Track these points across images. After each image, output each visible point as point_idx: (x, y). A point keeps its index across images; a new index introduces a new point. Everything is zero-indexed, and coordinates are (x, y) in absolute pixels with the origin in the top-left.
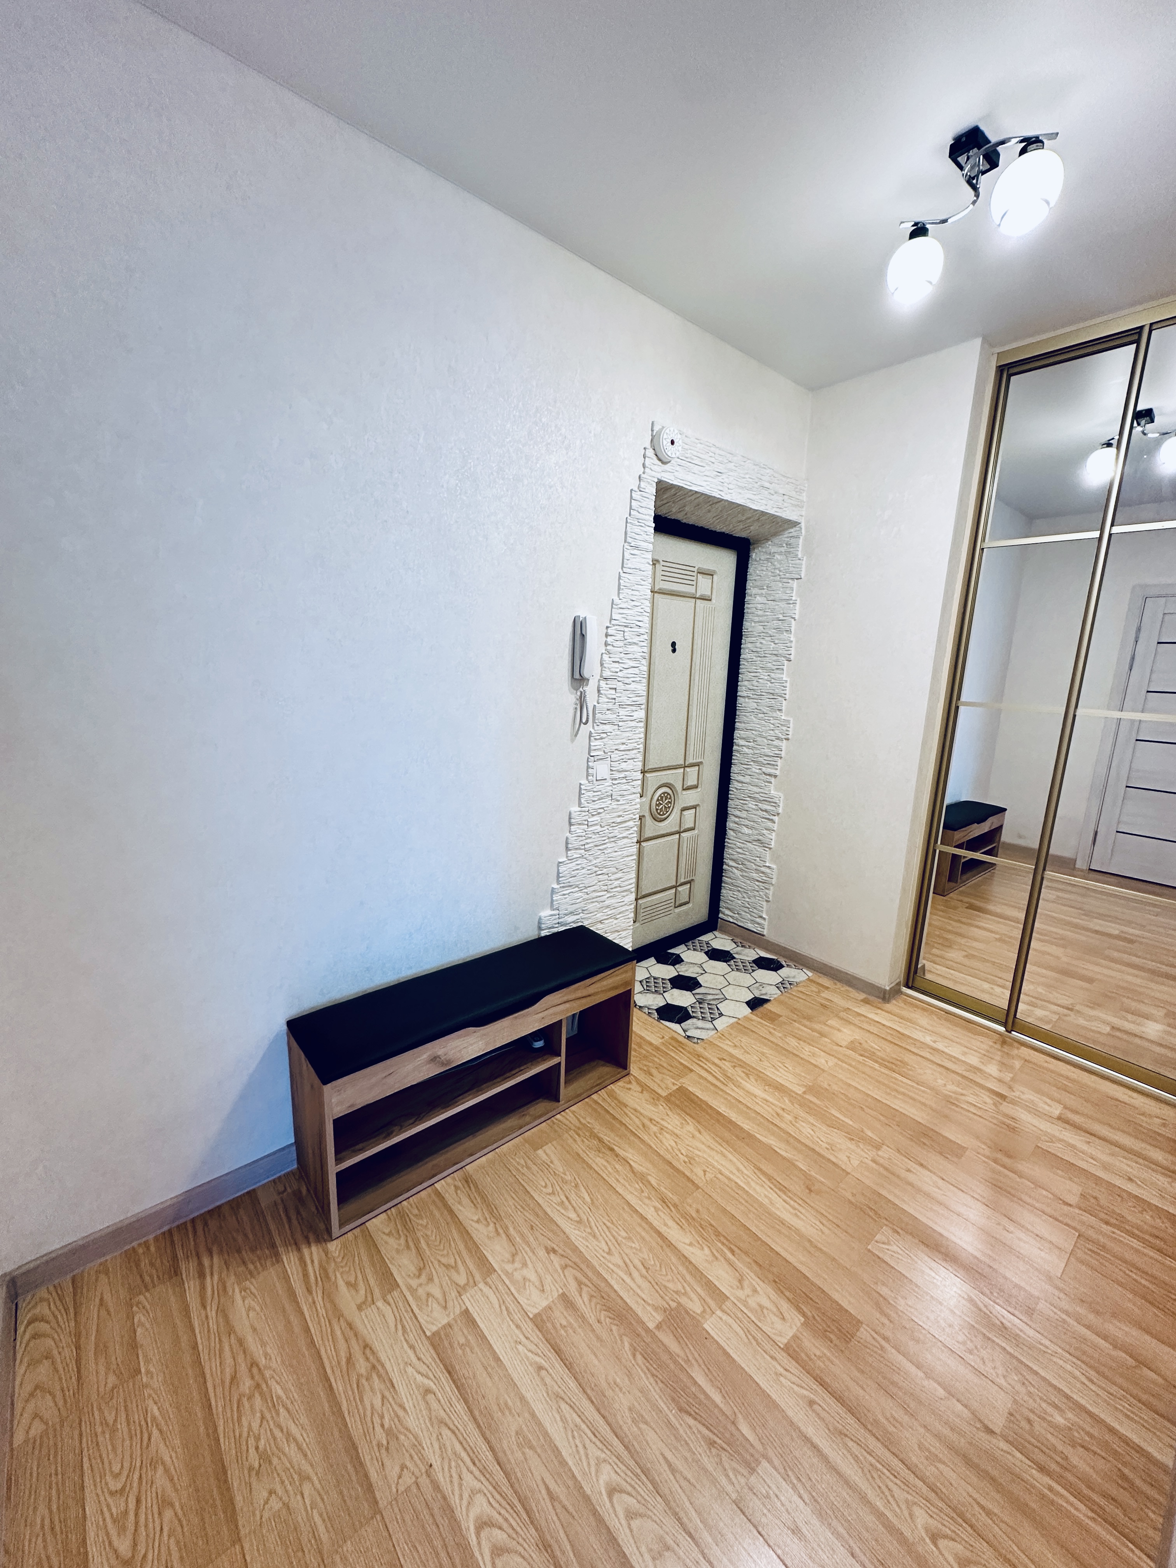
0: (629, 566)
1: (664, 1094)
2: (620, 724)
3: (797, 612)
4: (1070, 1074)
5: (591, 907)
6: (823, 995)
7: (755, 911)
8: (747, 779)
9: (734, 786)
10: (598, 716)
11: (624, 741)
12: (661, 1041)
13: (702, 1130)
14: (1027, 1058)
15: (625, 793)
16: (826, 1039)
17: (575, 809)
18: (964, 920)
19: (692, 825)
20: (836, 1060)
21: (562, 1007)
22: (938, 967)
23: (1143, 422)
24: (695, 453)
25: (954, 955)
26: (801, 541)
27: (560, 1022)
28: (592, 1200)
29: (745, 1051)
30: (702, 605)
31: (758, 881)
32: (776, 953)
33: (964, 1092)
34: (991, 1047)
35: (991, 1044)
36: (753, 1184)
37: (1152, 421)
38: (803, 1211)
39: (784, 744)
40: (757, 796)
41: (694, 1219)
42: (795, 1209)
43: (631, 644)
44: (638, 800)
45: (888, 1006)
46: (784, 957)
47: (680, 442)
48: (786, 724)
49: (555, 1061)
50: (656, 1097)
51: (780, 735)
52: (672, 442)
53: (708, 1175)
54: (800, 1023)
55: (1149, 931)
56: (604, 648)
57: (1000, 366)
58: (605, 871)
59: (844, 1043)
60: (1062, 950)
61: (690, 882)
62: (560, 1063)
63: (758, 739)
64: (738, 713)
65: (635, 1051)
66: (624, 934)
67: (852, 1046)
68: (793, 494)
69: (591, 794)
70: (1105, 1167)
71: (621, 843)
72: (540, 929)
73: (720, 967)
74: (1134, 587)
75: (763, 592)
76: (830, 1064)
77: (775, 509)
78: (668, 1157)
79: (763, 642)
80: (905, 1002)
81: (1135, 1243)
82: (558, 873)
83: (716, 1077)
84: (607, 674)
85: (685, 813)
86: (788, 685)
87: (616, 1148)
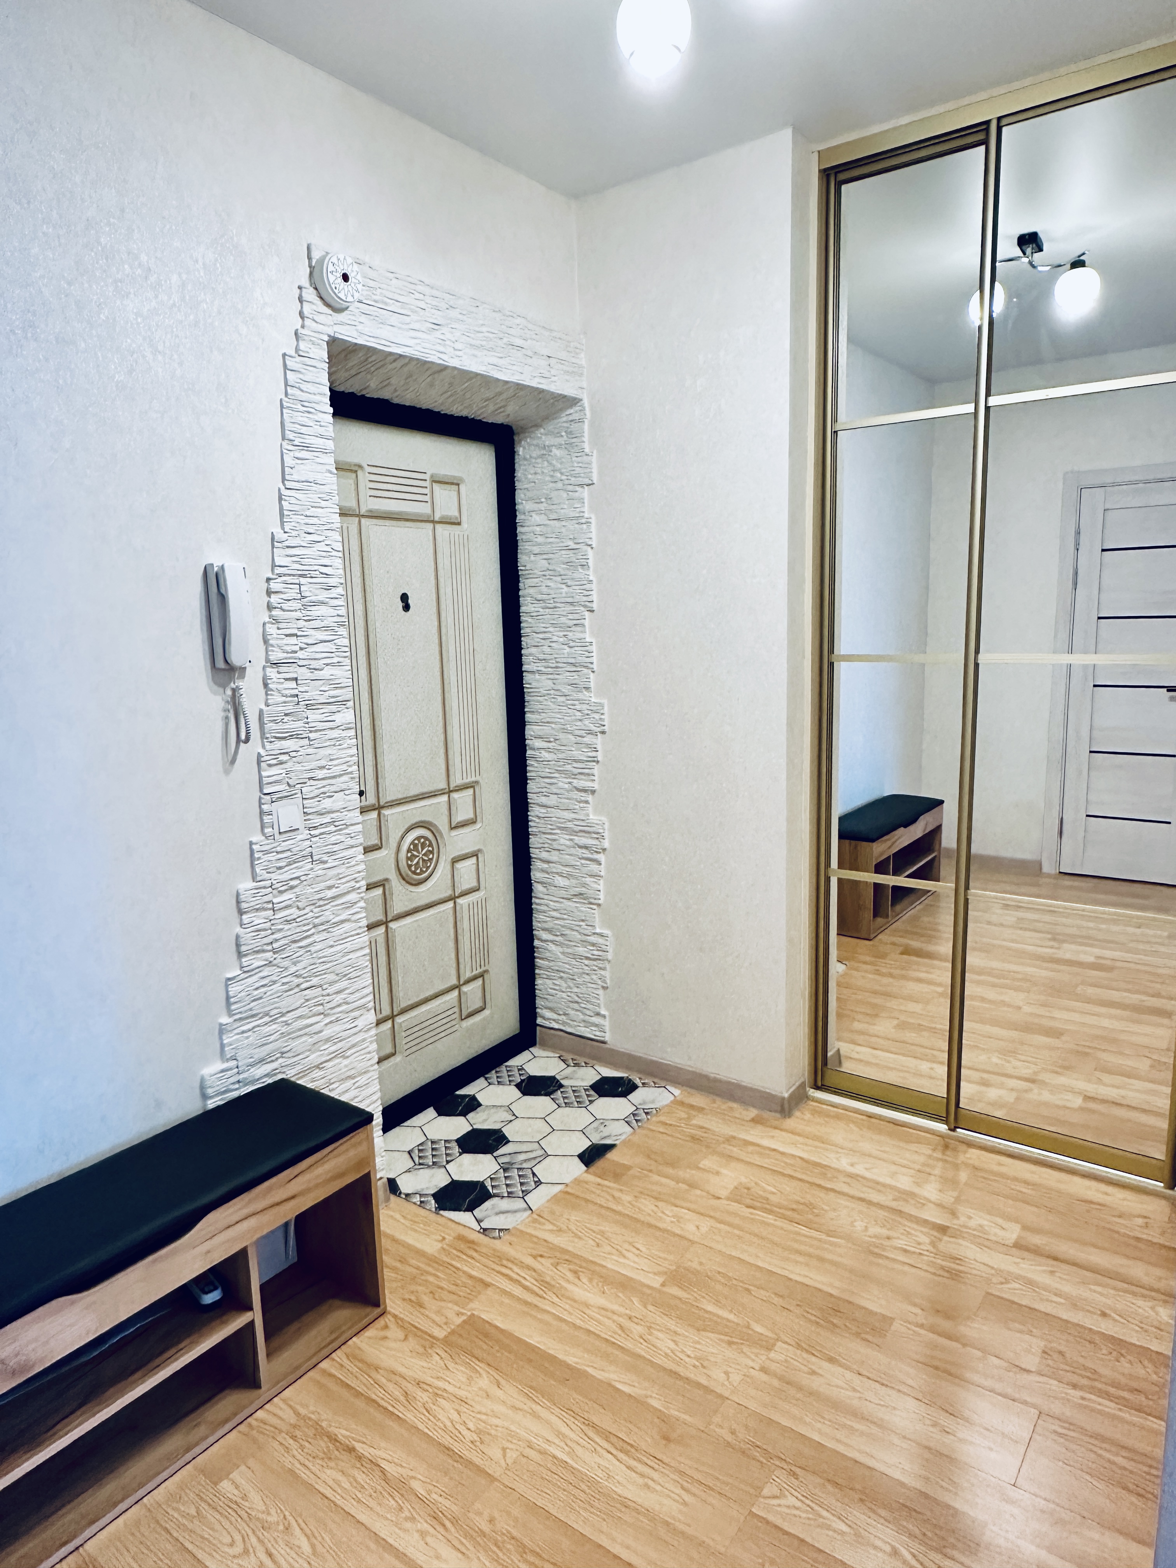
0: (295, 477)
1: (440, 1334)
2: (312, 736)
3: (593, 535)
4: (1028, 1176)
5: (297, 1045)
6: (694, 1122)
7: (589, 1006)
8: (553, 800)
9: (534, 812)
10: (269, 726)
11: (323, 763)
12: (440, 1245)
13: (503, 1382)
14: (977, 1163)
15: (336, 848)
16: (698, 1192)
17: (246, 885)
18: (896, 972)
19: (474, 884)
20: (712, 1223)
21: (245, 1225)
22: (858, 1048)
23: (1029, 251)
24: (391, 295)
25: (884, 1027)
26: (586, 427)
27: (243, 1254)
28: (313, 1546)
29: (576, 1236)
30: (446, 533)
31: (587, 958)
32: (628, 1068)
33: (891, 1233)
34: (930, 1156)
35: (929, 1152)
36: (579, 1451)
37: (1040, 249)
38: (655, 1476)
39: (599, 741)
40: (570, 825)
41: (483, 1534)
42: (642, 1475)
43: (315, 604)
44: (361, 857)
45: (790, 1123)
46: (639, 1071)
47: (359, 277)
48: (598, 709)
49: (238, 1322)
50: (428, 1342)
51: (592, 727)
52: (345, 278)
53: (509, 1453)
54: (660, 1174)
55: (1129, 951)
56: (267, 613)
57: (825, 170)
58: (315, 981)
59: (724, 1193)
60: (1022, 995)
61: (481, 975)
62: (252, 1323)
63: (561, 736)
64: (527, 698)
65: (394, 1269)
66: (362, 1080)
67: (739, 1195)
68: (563, 355)
69: (272, 857)
70: (1074, 1304)
71: (338, 931)
72: (205, 1097)
73: (541, 1103)
74: (1066, 474)
75: (542, 506)
76: (704, 1229)
77: (537, 380)
78: (447, 1440)
79: (549, 583)
80: (814, 1112)
81: (1109, 1407)
82: (228, 998)
83: (526, 1288)
84: (276, 655)
85: (458, 865)
86: (594, 648)
87: (358, 1446)
